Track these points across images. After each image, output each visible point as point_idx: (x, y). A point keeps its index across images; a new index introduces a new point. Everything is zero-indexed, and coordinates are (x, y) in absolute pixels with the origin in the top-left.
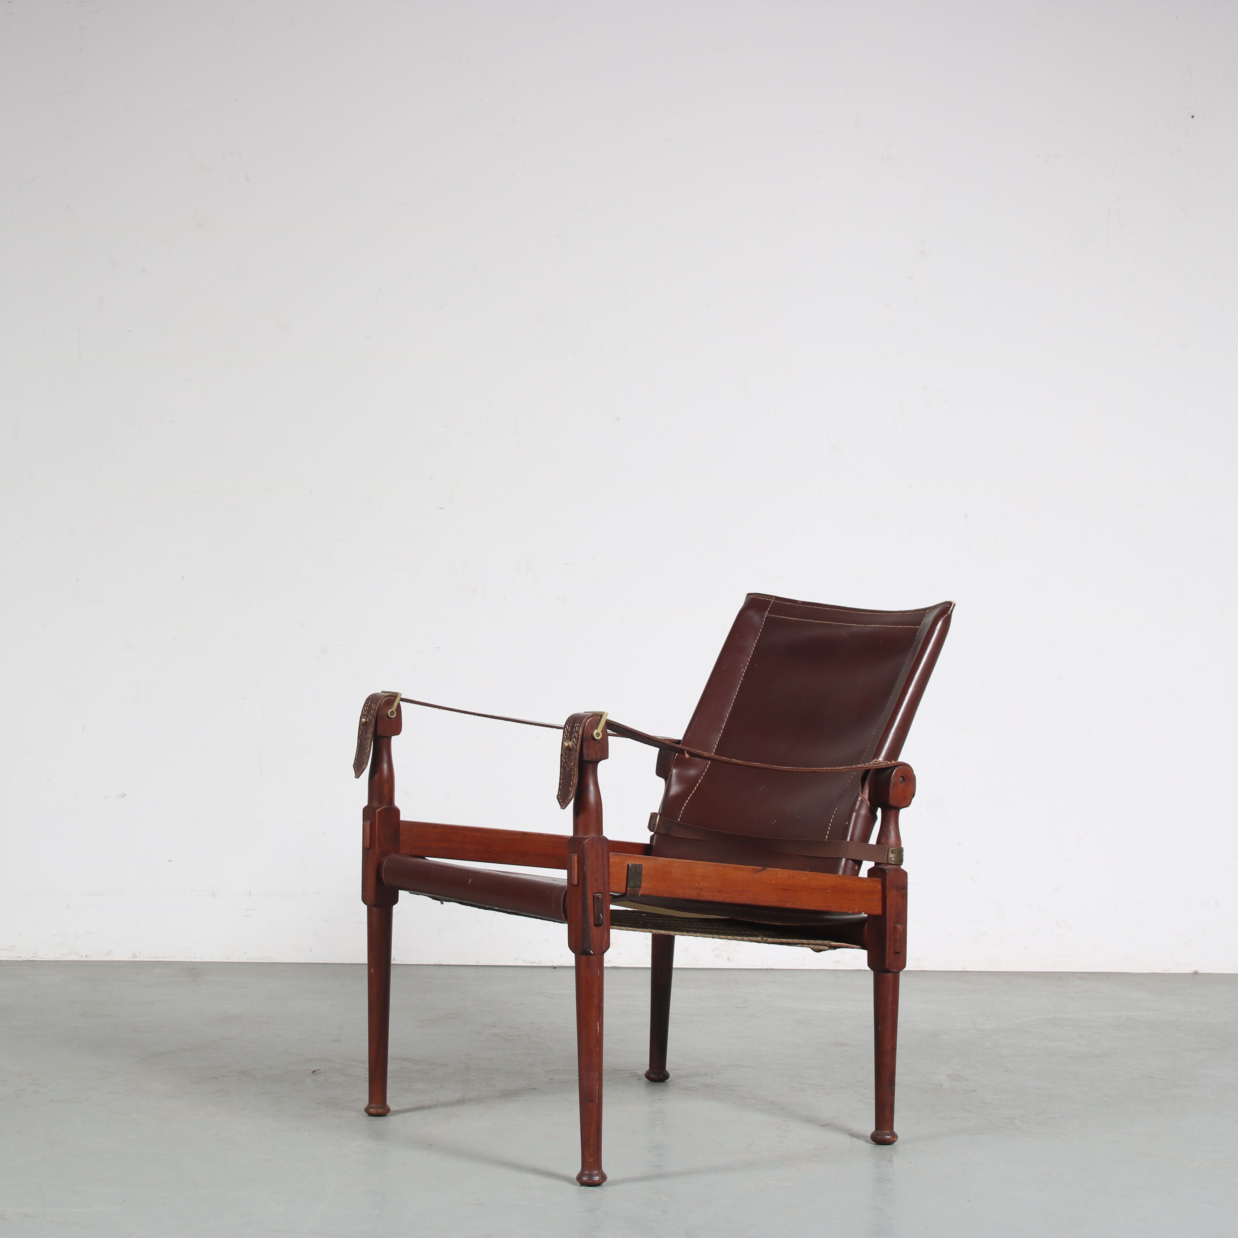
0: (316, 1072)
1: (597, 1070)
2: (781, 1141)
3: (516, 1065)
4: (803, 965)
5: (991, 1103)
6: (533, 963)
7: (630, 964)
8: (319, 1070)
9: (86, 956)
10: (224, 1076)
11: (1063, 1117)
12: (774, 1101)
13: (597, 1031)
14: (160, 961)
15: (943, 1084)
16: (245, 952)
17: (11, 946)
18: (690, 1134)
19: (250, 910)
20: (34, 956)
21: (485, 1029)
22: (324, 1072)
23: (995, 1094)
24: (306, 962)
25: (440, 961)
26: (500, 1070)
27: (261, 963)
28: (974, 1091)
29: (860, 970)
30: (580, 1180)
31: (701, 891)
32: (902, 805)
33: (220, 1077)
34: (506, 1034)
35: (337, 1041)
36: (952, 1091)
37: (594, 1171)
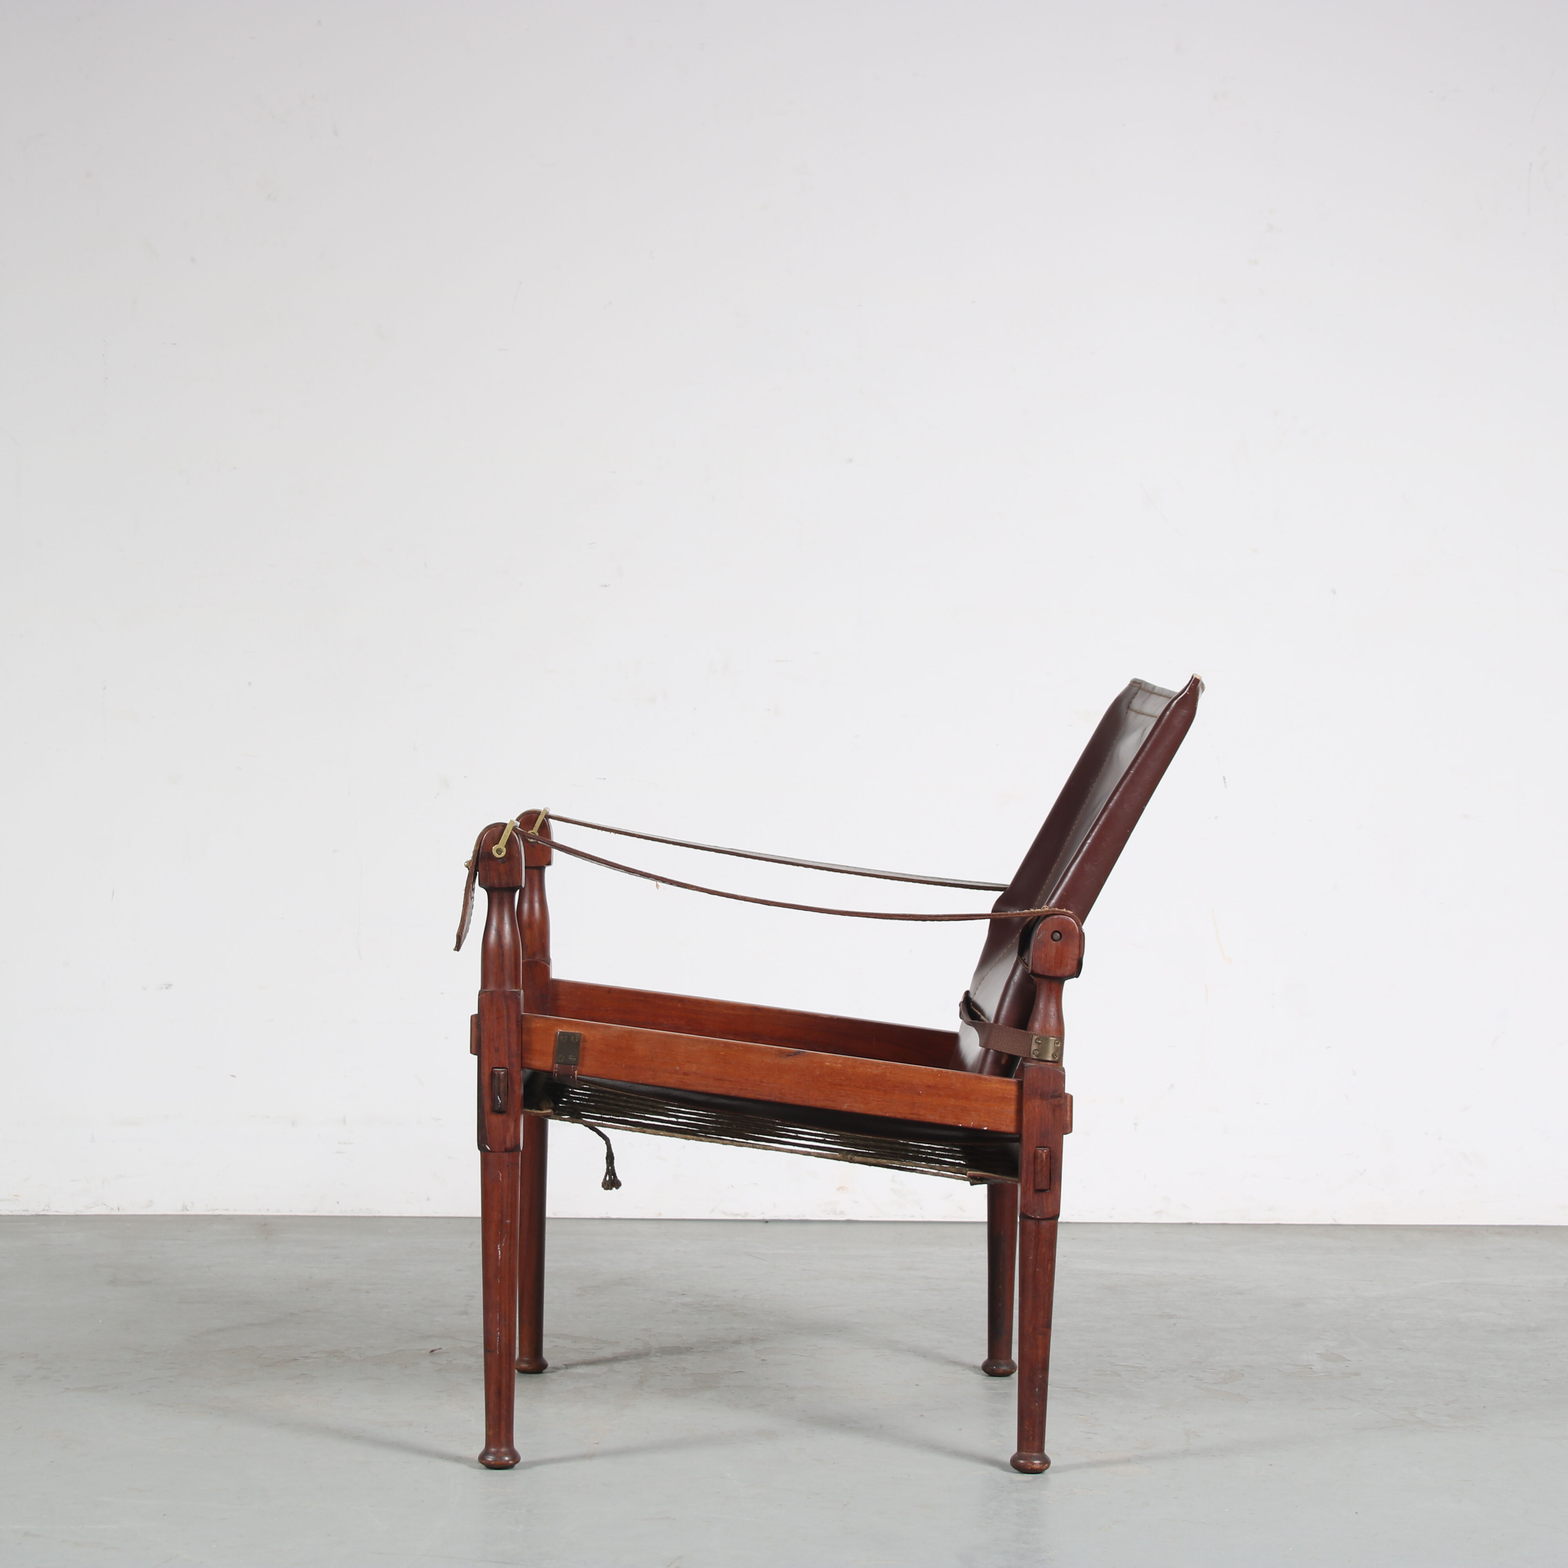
0: (434, 1352)
1: (498, 1310)
2: (1088, 1438)
3: (714, 1342)
4: (1111, 1217)
5: (1381, 1390)
6: (737, 1215)
7: (871, 1217)
8: (440, 1349)
9: (118, 1209)
10: (307, 1357)
11: (1484, 1407)
12: (1076, 1388)
13: (498, 1258)
14: (220, 1215)
15: (1313, 1365)
16: (338, 1203)
17: (15, 1196)
18: (960, 1429)
19: (345, 1143)
20: (47, 1208)
21: (672, 1298)
22: (447, 1352)
23: (1387, 1377)
24: (422, 1215)
27: (359, 1217)
28: (1357, 1374)
29: (1190, 1224)
30: (484, 1461)
31: (686, 1077)
32: (1059, 973)
33: (303, 1359)
34: (700, 1304)
35: (465, 1313)
36: (1327, 1374)
37: (503, 1450)
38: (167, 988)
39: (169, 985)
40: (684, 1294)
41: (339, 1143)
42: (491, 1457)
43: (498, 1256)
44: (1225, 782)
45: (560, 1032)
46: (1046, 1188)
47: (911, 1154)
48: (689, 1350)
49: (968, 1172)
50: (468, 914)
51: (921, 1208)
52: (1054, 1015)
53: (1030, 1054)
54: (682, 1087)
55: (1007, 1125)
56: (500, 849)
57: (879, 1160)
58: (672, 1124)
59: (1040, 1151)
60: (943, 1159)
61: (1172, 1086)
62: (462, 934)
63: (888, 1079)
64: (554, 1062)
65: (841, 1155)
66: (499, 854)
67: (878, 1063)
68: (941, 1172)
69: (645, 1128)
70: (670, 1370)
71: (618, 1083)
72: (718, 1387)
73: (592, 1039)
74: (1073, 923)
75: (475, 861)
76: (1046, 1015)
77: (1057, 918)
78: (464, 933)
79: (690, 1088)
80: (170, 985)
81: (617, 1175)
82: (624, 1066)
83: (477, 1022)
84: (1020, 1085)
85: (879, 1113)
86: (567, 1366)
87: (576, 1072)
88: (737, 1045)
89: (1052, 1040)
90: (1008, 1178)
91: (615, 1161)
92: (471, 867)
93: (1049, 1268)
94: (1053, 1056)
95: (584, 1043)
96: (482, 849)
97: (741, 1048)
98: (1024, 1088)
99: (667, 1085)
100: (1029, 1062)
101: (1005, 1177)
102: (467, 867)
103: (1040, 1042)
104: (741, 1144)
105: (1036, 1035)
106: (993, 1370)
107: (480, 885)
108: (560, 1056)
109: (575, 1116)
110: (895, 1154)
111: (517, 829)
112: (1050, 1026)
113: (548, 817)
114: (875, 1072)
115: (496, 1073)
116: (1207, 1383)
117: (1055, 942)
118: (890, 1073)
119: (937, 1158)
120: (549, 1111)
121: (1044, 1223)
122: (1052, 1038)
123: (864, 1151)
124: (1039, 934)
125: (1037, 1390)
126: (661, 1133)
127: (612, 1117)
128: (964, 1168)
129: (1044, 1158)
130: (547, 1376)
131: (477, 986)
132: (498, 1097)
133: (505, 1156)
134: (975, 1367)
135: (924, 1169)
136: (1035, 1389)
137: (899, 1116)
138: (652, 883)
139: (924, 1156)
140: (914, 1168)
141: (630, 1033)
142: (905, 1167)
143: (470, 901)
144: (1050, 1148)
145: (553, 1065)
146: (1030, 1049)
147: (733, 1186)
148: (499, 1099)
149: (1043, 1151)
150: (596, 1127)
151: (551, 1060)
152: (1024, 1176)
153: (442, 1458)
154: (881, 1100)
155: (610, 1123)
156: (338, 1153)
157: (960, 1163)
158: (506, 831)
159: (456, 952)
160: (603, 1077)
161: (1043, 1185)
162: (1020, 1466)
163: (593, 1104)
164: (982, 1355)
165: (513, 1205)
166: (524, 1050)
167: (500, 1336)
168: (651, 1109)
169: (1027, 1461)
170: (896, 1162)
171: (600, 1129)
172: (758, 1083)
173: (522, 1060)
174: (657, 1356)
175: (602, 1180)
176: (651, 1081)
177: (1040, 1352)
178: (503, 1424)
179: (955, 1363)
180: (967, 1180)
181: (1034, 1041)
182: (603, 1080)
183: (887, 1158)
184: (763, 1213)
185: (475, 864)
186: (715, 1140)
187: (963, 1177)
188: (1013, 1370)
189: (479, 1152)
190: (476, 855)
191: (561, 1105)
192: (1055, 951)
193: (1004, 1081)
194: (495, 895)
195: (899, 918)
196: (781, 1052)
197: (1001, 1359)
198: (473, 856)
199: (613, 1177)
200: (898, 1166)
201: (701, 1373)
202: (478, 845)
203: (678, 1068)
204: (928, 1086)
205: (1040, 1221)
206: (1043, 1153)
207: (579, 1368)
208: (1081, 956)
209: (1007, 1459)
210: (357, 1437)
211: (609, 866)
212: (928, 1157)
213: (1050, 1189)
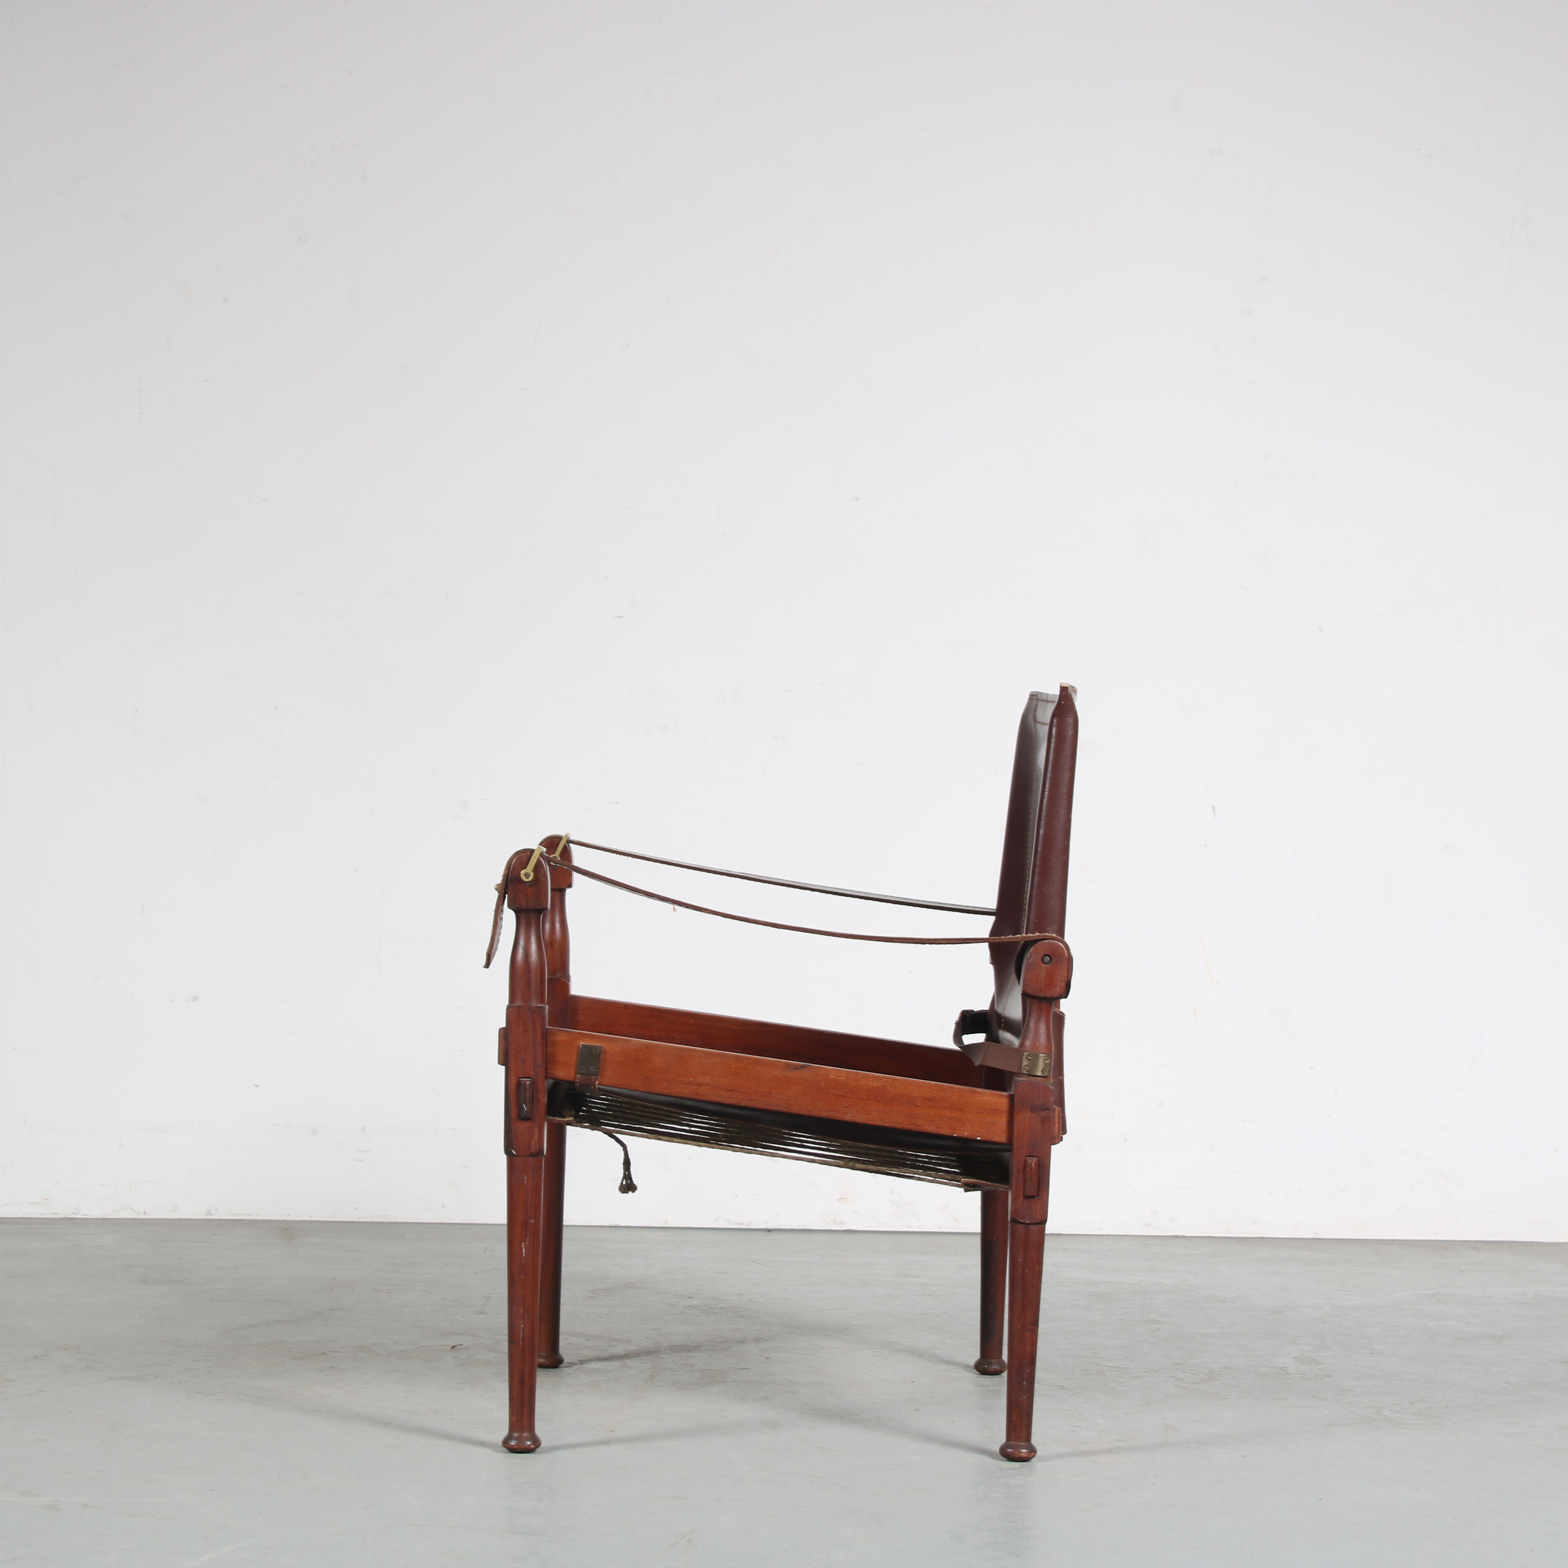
0: (456, 1348)
1: (522, 1304)
2: (1073, 1431)
3: (720, 1341)
4: (1101, 1229)
5: (1351, 1390)
6: (741, 1224)
8: (461, 1345)
9: (145, 1213)
10: (335, 1352)
11: (1447, 1406)
12: (1063, 1386)
13: (522, 1255)
14: (243, 1220)
15: (1287, 1368)
16: (356, 1209)
17: (45, 1199)
19: (363, 1152)
20: (75, 1212)
21: (680, 1301)
22: (468, 1348)
23: (1357, 1379)
24: (437, 1222)
25: (616, 1222)
26: (700, 1347)
27: (377, 1222)
28: (1329, 1376)
29: (1177, 1237)
30: (507, 1446)
31: (699, 1088)
32: (1049, 994)
33: (329, 1353)
34: (706, 1306)
35: (483, 1313)
36: (1301, 1375)
37: (526, 1435)
38: (193, 1000)
39: (195, 998)
40: (690, 1297)
41: (359, 1152)
42: (514, 1441)
43: (522, 1253)
44: (1214, 812)
45: (582, 1044)
46: (1034, 1195)
47: (909, 1163)
48: (697, 1348)
49: (963, 1180)
50: (497, 934)
51: (918, 1219)
52: (1044, 1033)
53: (1021, 1069)
54: (695, 1097)
55: (1000, 1136)
56: (528, 873)
57: (879, 1167)
58: (685, 1132)
59: (1029, 1160)
60: (938, 1167)
61: (1160, 1103)
62: (491, 952)
63: (888, 1091)
64: (577, 1073)
65: (844, 1162)
66: (527, 878)
67: (879, 1077)
68: (937, 1179)
69: (660, 1135)
70: (679, 1366)
71: (636, 1093)
72: (725, 1382)
73: (612, 1052)
74: (1062, 947)
75: (504, 884)
76: (1037, 1033)
77: (1047, 943)
78: (493, 952)
79: (703, 1098)
80: (197, 998)
81: (633, 1179)
82: (641, 1077)
83: (505, 1034)
84: (1012, 1098)
85: (880, 1123)
86: (582, 1362)
87: (597, 1082)
88: (747, 1058)
89: (1042, 1056)
90: (999, 1185)
91: (631, 1166)
92: (501, 890)
93: (1037, 1269)
94: (1042, 1071)
95: (604, 1055)
96: (511, 873)
97: (751, 1061)
98: (1015, 1101)
99: (682, 1096)
100: (1020, 1077)
101: (996, 1184)
102: (497, 890)
103: (1030, 1058)
104: (750, 1151)
105: (1027, 1051)
106: (985, 1369)
107: (509, 906)
108: (583, 1067)
109: (594, 1122)
110: (894, 1162)
111: (543, 855)
112: (1039, 1043)
113: (570, 842)
114: (876, 1085)
115: (522, 1082)
116: (1186, 1382)
117: (1045, 965)
118: (890, 1085)
119: (933, 1166)
120: (571, 1119)
121: (1032, 1227)
122: (1041, 1055)
123: (865, 1159)
124: (1030, 958)
125: (1024, 1384)
126: (676, 1141)
127: (629, 1125)
128: (958, 1176)
129: (1033, 1166)
130: (563, 1370)
131: (506, 1001)
132: (524, 1105)
133: (530, 1160)
134: (968, 1366)
135: (921, 1177)
136: (1023, 1382)
137: (898, 1126)
138: (670, 906)
139: (921, 1165)
140: (912, 1175)
141: (648, 1046)
142: (903, 1174)
143: (499, 922)
144: (1038, 1157)
145: (575, 1075)
146: (1021, 1065)
147: (737, 1196)
148: (525, 1107)
149: (1032, 1160)
150: (615, 1134)
151: (573, 1072)
152: (1014, 1183)
153: (467, 1442)
154: (882, 1111)
155: (627, 1131)
156: (356, 1160)
157: (954, 1171)
158: (533, 856)
159: (486, 969)
160: (623, 1087)
161: (1032, 1192)
162: (1009, 1454)
163: (611, 1113)
164: (974, 1354)
165: (537, 1206)
166: (548, 1061)
167: (523, 1329)
168: (665, 1118)
169: (1015, 1450)
170: (895, 1169)
171: (618, 1136)
172: (767, 1094)
173: (546, 1070)
174: (666, 1353)
175: (619, 1184)
176: (667, 1092)
177: (1028, 1348)
178: (526, 1411)
179: (949, 1362)
180: (962, 1187)
181: (1024, 1057)
182: (622, 1090)
183: (886, 1165)
184: (766, 1223)
185: (504, 887)
186: (726, 1147)
187: (958, 1184)
188: (1004, 1369)
189: (505, 1156)
190: (505, 879)
191: (581, 1113)
192: (1045, 973)
193: (996, 1095)
194: (523, 916)
195: (900, 941)
196: (789, 1065)
197: (992, 1359)
198: (503, 880)
199: (629, 1181)
200: (897, 1173)
201: (708, 1370)
202: (508, 870)
203: (692, 1080)
204: (926, 1099)
205: (1029, 1226)
206: (1033, 1161)
207: (592, 1363)
208: (1069, 978)
209: (997, 1448)
210: (387, 1423)
211: (629, 890)
212: (925, 1165)
213: (1038, 1196)
